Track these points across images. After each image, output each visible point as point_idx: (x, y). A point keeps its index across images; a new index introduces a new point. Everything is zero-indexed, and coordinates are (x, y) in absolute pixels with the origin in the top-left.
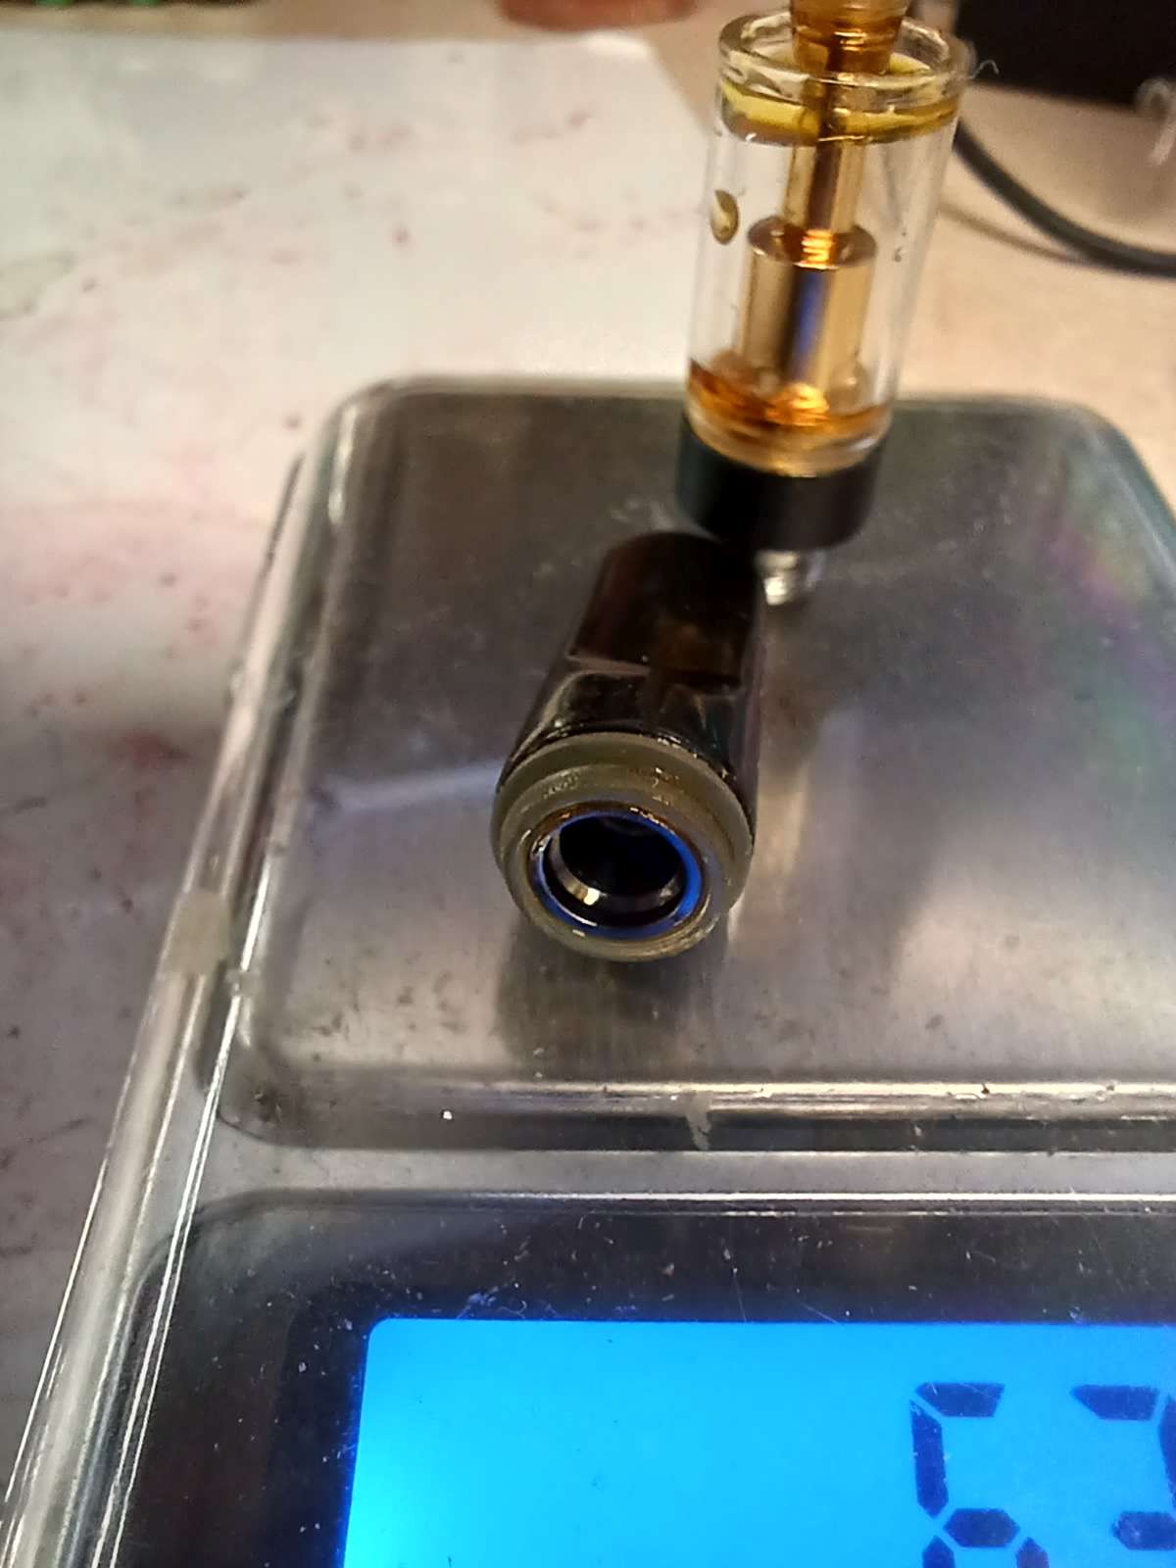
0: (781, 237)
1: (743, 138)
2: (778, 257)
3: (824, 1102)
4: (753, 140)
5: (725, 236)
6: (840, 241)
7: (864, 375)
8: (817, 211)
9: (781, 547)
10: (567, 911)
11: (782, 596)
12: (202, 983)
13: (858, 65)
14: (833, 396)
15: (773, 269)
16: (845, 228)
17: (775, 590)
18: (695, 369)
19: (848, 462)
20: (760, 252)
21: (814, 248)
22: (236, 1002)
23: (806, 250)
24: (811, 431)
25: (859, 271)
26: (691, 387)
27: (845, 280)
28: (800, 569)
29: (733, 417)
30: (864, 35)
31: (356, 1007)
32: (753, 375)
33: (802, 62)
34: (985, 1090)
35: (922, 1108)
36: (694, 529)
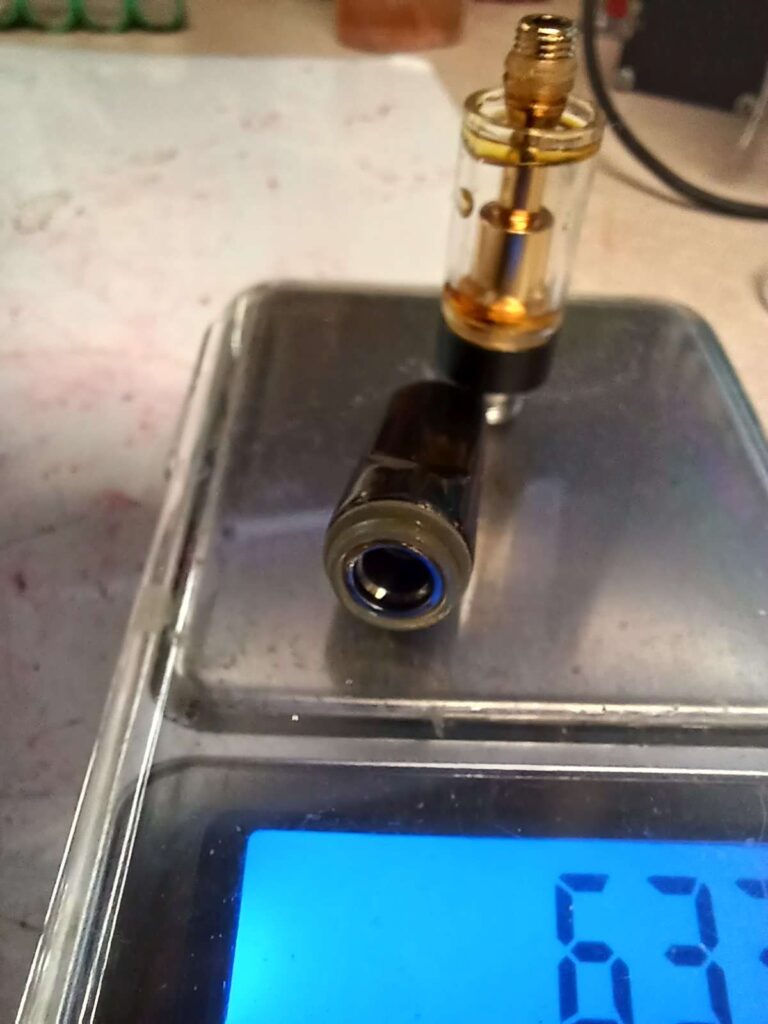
0: (498, 215)
1: (478, 162)
2: (496, 226)
5: (467, 213)
6: (532, 217)
8: (519, 201)
9: (496, 390)
10: (365, 601)
11: (496, 419)
12: (153, 639)
13: (542, 123)
14: (528, 304)
15: (494, 232)
16: (535, 210)
17: (493, 415)
18: (448, 287)
19: (536, 342)
20: (486, 223)
21: (517, 221)
22: (173, 650)
23: (512, 223)
24: (512, 326)
25: (543, 235)
26: (445, 295)
27: (535, 240)
28: (508, 405)
29: (469, 316)
30: (545, 107)
31: (244, 653)
32: (481, 291)
33: (510, 120)
34: (604, 709)
35: (567, 718)
36: (445, 379)
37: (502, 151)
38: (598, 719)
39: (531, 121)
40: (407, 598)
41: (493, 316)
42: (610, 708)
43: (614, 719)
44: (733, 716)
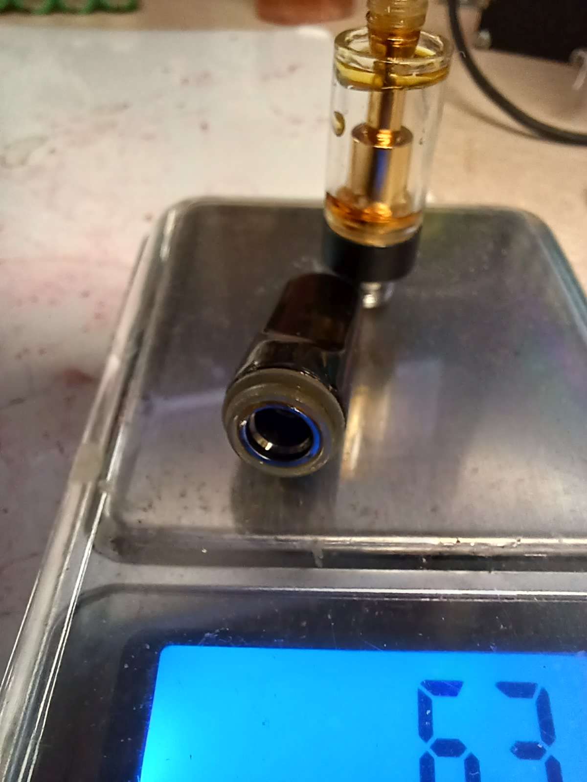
0: (367, 134)
1: (346, 88)
2: (365, 143)
3: (381, 546)
4: (352, 88)
5: (340, 132)
6: (395, 135)
7: (408, 197)
8: (384, 122)
9: (371, 280)
10: (257, 453)
11: (372, 304)
12: (90, 486)
13: (400, 53)
14: (394, 209)
15: (364, 149)
16: (397, 129)
17: (370, 301)
18: (328, 195)
19: (402, 240)
20: (357, 141)
21: (382, 138)
22: (104, 496)
23: (379, 140)
24: (383, 225)
25: (404, 149)
26: (326, 204)
27: (398, 153)
28: (382, 291)
29: (346, 218)
30: (402, 40)
31: (160, 498)
32: (356, 198)
33: (374, 52)
34: (458, 542)
35: (428, 549)
36: (330, 272)
37: (368, 78)
38: (454, 549)
39: (391, 51)
40: (292, 450)
41: (366, 218)
42: (462, 540)
43: (466, 550)
44: (566, 546)
